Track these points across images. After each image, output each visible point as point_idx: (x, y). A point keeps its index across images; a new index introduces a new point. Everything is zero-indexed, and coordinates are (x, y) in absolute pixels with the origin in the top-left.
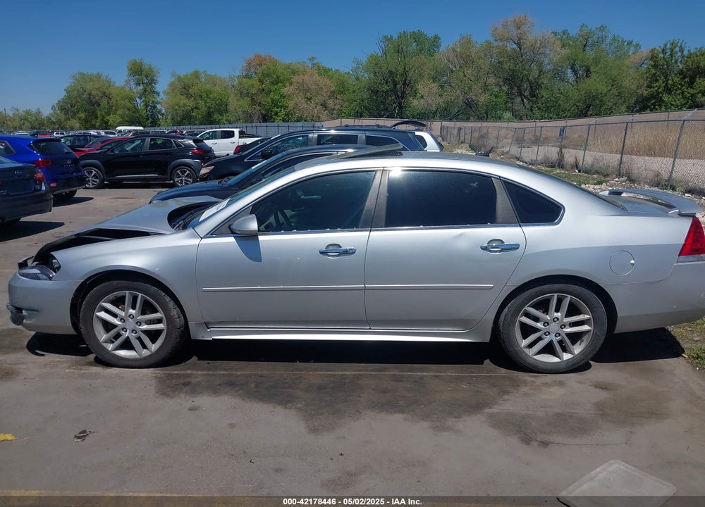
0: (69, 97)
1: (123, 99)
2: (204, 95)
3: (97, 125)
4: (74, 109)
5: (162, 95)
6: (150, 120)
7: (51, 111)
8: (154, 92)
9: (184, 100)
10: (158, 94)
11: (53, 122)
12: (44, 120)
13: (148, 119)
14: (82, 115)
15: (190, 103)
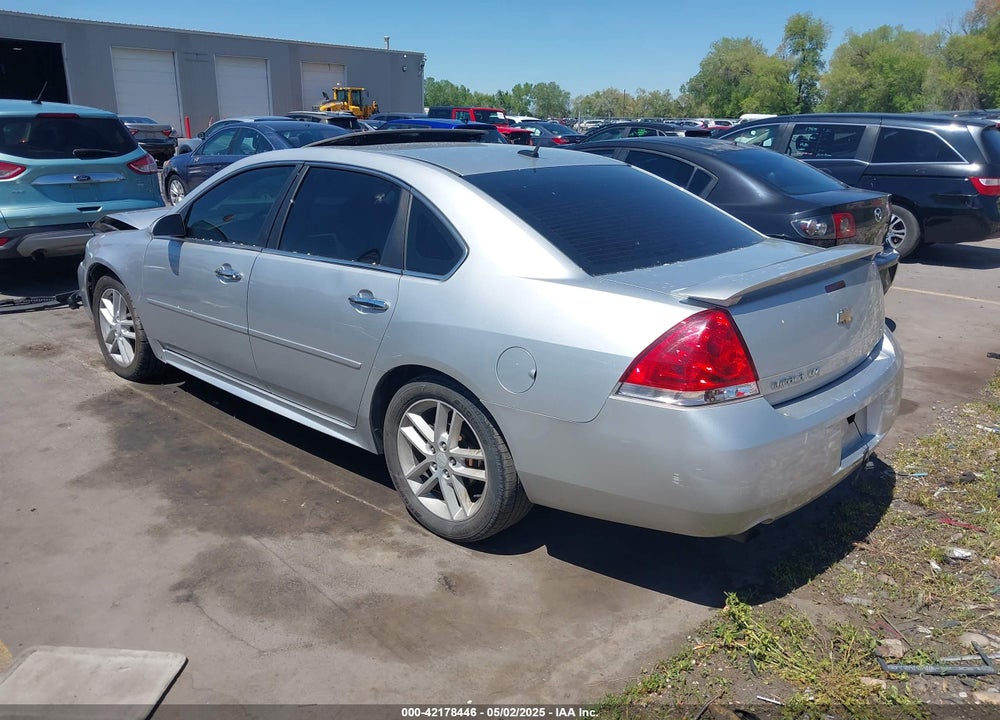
0: (703, 73)
1: (766, 74)
2: (886, 66)
3: (728, 112)
4: (707, 90)
5: (827, 67)
6: (802, 104)
7: (680, 94)
8: (817, 62)
9: (855, 75)
10: (822, 65)
11: (681, 108)
12: (671, 104)
13: (797, 104)
14: (713, 98)
15: (861, 79)
